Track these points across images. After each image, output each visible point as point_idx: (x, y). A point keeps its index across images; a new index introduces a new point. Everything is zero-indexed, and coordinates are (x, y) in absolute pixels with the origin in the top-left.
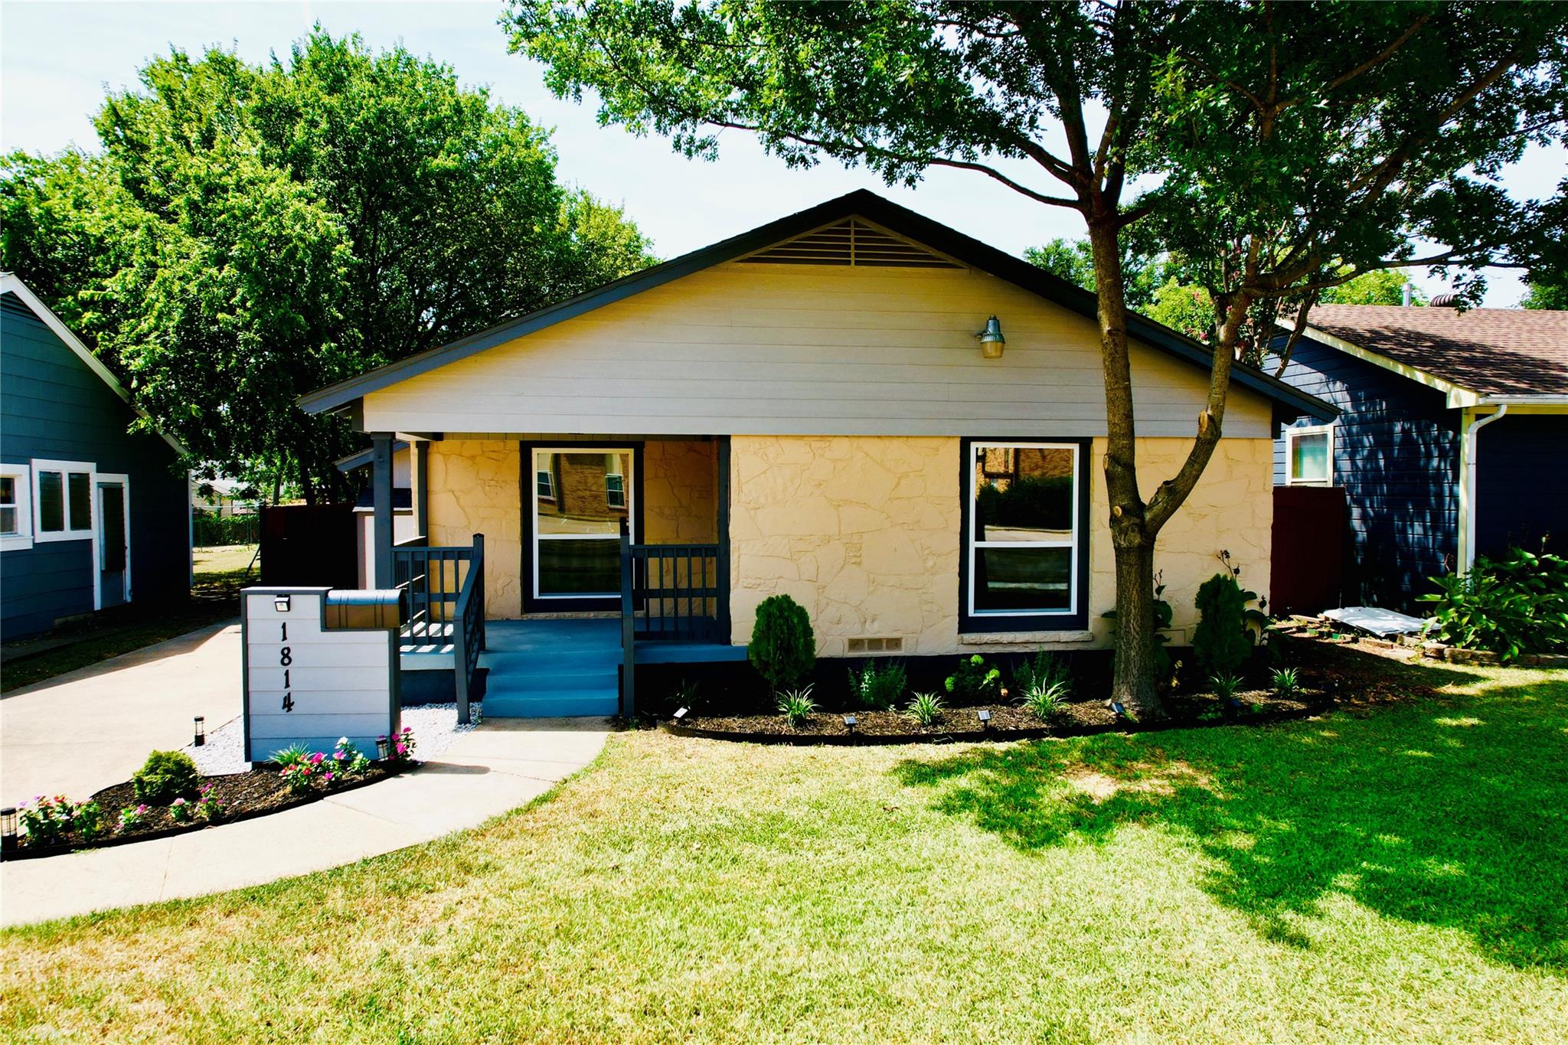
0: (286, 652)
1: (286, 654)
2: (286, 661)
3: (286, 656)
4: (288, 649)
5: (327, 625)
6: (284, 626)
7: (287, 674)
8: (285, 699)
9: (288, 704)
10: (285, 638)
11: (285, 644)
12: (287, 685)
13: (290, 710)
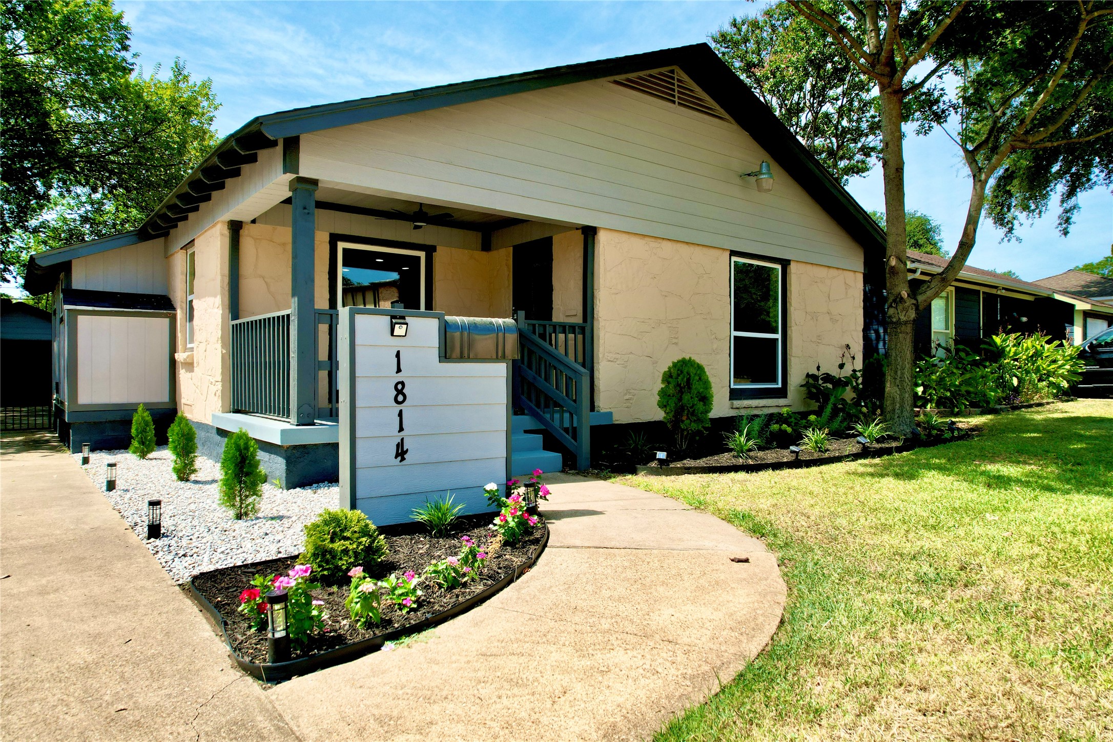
0: (400, 387)
1: (400, 390)
2: (400, 398)
3: (400, 392)
4: (403, 383)
5: (446, 355)
6: (398, 355)
7: (400, 414)
8: (398, 445)
9: (401, 453)
10: (399, 370)
11: (400, 377)
12: (401, 429)
13: (403, 459)
